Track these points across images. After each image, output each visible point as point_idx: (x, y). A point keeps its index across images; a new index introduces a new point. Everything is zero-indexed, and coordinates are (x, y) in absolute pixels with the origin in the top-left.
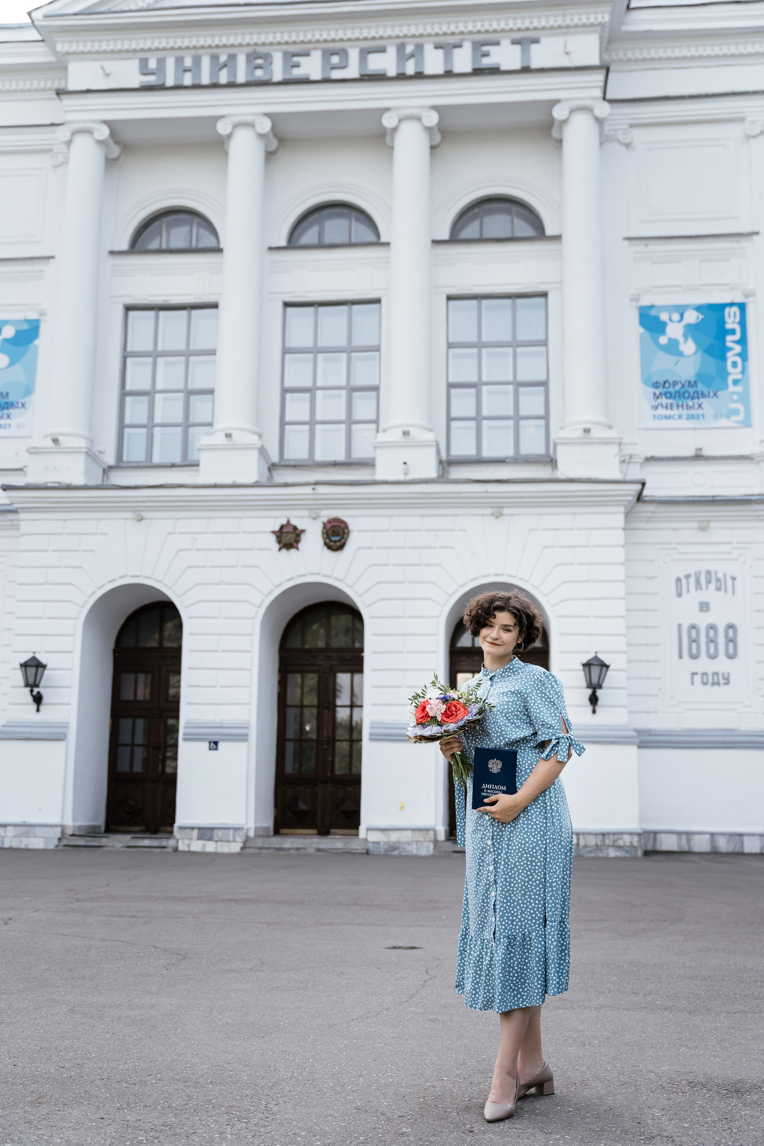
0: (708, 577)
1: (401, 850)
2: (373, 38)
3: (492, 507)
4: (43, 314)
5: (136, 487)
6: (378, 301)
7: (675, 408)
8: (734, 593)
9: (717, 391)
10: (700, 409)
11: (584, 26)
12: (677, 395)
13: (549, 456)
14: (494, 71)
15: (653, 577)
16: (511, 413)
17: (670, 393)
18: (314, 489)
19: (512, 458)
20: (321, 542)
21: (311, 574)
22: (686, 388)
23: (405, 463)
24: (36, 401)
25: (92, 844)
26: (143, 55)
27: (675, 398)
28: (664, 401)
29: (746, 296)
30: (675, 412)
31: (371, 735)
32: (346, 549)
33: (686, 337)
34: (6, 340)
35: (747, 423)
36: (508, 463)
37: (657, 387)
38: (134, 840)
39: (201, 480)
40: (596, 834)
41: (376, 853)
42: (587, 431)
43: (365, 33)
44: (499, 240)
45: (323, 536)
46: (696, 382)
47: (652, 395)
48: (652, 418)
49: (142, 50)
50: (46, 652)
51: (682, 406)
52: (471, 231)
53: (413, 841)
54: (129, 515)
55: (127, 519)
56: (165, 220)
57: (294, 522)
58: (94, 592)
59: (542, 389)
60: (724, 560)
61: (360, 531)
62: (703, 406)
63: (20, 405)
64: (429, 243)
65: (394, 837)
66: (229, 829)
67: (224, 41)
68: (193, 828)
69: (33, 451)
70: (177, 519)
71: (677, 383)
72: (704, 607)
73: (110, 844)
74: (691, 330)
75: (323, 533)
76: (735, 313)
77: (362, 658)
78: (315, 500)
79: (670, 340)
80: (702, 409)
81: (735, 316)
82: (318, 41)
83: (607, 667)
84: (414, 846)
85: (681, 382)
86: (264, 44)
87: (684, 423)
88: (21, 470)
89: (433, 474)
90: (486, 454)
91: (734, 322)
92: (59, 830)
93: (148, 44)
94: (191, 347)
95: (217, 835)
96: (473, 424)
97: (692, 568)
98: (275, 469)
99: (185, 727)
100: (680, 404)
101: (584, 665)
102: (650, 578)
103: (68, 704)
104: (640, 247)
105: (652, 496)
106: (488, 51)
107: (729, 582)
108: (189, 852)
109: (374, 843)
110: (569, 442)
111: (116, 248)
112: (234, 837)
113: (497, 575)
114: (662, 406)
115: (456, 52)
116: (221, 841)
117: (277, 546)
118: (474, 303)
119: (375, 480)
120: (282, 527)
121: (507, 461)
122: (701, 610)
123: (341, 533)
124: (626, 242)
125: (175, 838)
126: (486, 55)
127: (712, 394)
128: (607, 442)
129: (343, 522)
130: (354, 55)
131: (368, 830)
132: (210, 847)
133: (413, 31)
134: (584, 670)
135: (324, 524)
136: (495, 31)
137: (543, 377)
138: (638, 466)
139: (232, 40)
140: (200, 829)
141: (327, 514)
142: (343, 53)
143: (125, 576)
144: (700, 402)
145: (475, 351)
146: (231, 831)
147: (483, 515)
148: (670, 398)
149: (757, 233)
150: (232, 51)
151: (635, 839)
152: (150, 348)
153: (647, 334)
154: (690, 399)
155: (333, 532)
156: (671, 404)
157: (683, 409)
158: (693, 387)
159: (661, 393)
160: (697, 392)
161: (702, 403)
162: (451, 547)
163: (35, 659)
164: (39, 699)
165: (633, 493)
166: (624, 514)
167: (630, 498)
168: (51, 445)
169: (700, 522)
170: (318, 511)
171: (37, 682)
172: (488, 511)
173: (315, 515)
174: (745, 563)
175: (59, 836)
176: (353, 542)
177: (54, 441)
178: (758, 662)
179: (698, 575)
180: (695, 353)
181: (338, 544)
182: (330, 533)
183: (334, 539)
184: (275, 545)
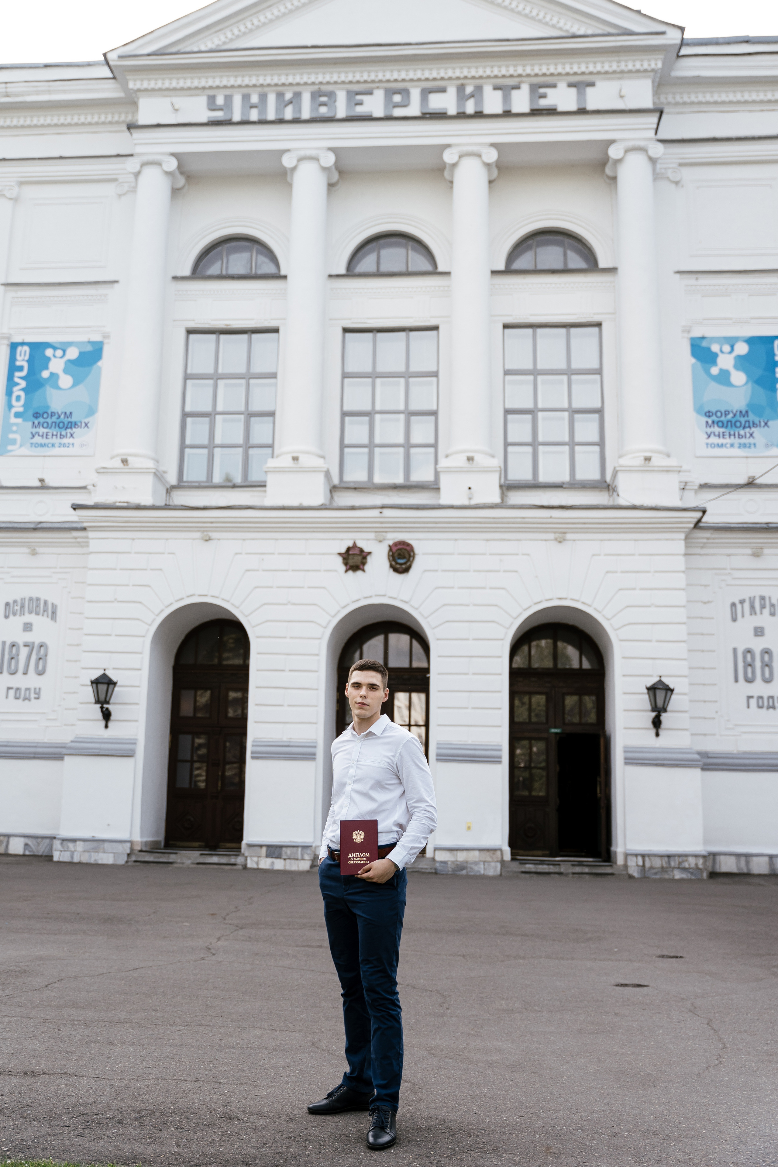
0: (763, 602)
1: (469, 870)
2: (435, 79)
3: (555, 532)
4: (107, 336)
5: (205, 508)
6: (436, 328)
7: (727, 436)
9: (768, 421)
10: (751, 438)
12: (729, 423)
13: (606, 482)
14: (549, 111)
15: (709, 602)
16: (566, 439)
17: (722, 422)
18: (381, 512)
19: (568, 483)
20: (387, 564)
21: (376, 596)
22: (738, 417)
23: (470, 488)
24: (99, 420)
25: (161, 860)
26: (211, 92)
27: (727, 427)
28: (717, 430)
30: (727, 441)
31: (438, 755)
32: (412, 571)
33: (736, 367)
34: (70, 361)
36: (565, 488)
37: (709, 416)
38: (204, 856)
39: (268, 502)
40: (661, 856)
41: (444, 873)
42: (648, 459)
43: (427, 74)
44: (554, 272)
45: (389, 559)
46: (747, 412)
47: (704, 424)
48: (705, 446)
49: (211, 88)
50: (114, 669)
51: (734, 435)
52: (523, 262)
53: (480, 861)
54: (198, 535)
55: (194, 539)
56: (227, 246)
57: (360, 544)
58: (162, 611)
59: (596, 416)
61: (424, 554)
62: (754, 435)
63: (83, 425)
64: (489, 273)
65: (461, 857)
66: (297, 847)
67: (290, 79)
68: (261, 846)
69: (102, 471)
70: (243, 540)
71: (729, 413)
72: (759, 632)
73: (179, 861)
74: (741, 362)
75: (389, 555)
77: (428, 678)
78: (381, 523)
79: (721, 370)
80: (753, 438)
82: (381, 81)
83: (672, 691)
84: (482, 866)
85: (732, 412)
86: (328, 83)
87: (736, 451)
88: (84, 488)
89: (496, 499)
90: (542, 478)
92: (128, 845)
93: (217, 83)
94: (252, 371)
95: (286, 853)
96: (529, 449)
97: (746, 593)
98: (335, 491)
99: (253, 746)
100: (732, 433)
101: (648, 689)
102: (705, 603)
103: (136, 721)
104: (690, 280)
106: (547, 94)
108: (258, 869)
109: (442, 862)
110: (630, 470)
111: (179, 274)
112: (302, 855)
113: (560, 599)
114: (715, 435)
115: (515, 93)
116: (290, 859)
117: (344, 568)
118: (530, 331)
119: (440, 505)
120: (349, 549)
121: (564, 486)
122: (756, 635)
123: (407, 556)
124: (678, 275)
125: (243, 855)
126: (544, 96)
127: (763, 424)
128: (667, 470)
129: (409, 545)
130: (416, 94)
131: (435, 849)
132: (279, 865)
133: (473, 72)
134: (648, 694)
135: (390, 546)
136: (552, 75)
137: (598, 405)
138: (692, 493)
139: (298, 79)
140: (268, 846)
141: (393, 537)
142: (407, 93)
143: (193, 595)
144: (751, 432)
145: (531, 378)
146: (300, 849)
147: (546, 540)
148: (722, 426)
150: (297, 90)
151: (701, 861)
152: (211, 370)
153: (699, 364)
154: (741, 428)
155: (399, 554)
156: (723, 433)
157: (735, 437)
158: (744, 416)
159: (713, 422)
160: (749, 422)
161: (753, 432)
162: (516, 571)
163: (105, 676)
164: (107, 716)
165: (694, 520)
166: (684, 541)
167: (691, 525)
168: (118, 465)
169: (754, 548)
170: (383, 534)
171: (108, 699)
172: (551, 536)
173: (381, 538)
175: (128, 851)
176: (418, 565)
177: (123, 461)
179: (752, 600)
180: (746, 383)
181: (404, 566)
182: (396, 555)
183: (400, 561)
184: (342, 567)
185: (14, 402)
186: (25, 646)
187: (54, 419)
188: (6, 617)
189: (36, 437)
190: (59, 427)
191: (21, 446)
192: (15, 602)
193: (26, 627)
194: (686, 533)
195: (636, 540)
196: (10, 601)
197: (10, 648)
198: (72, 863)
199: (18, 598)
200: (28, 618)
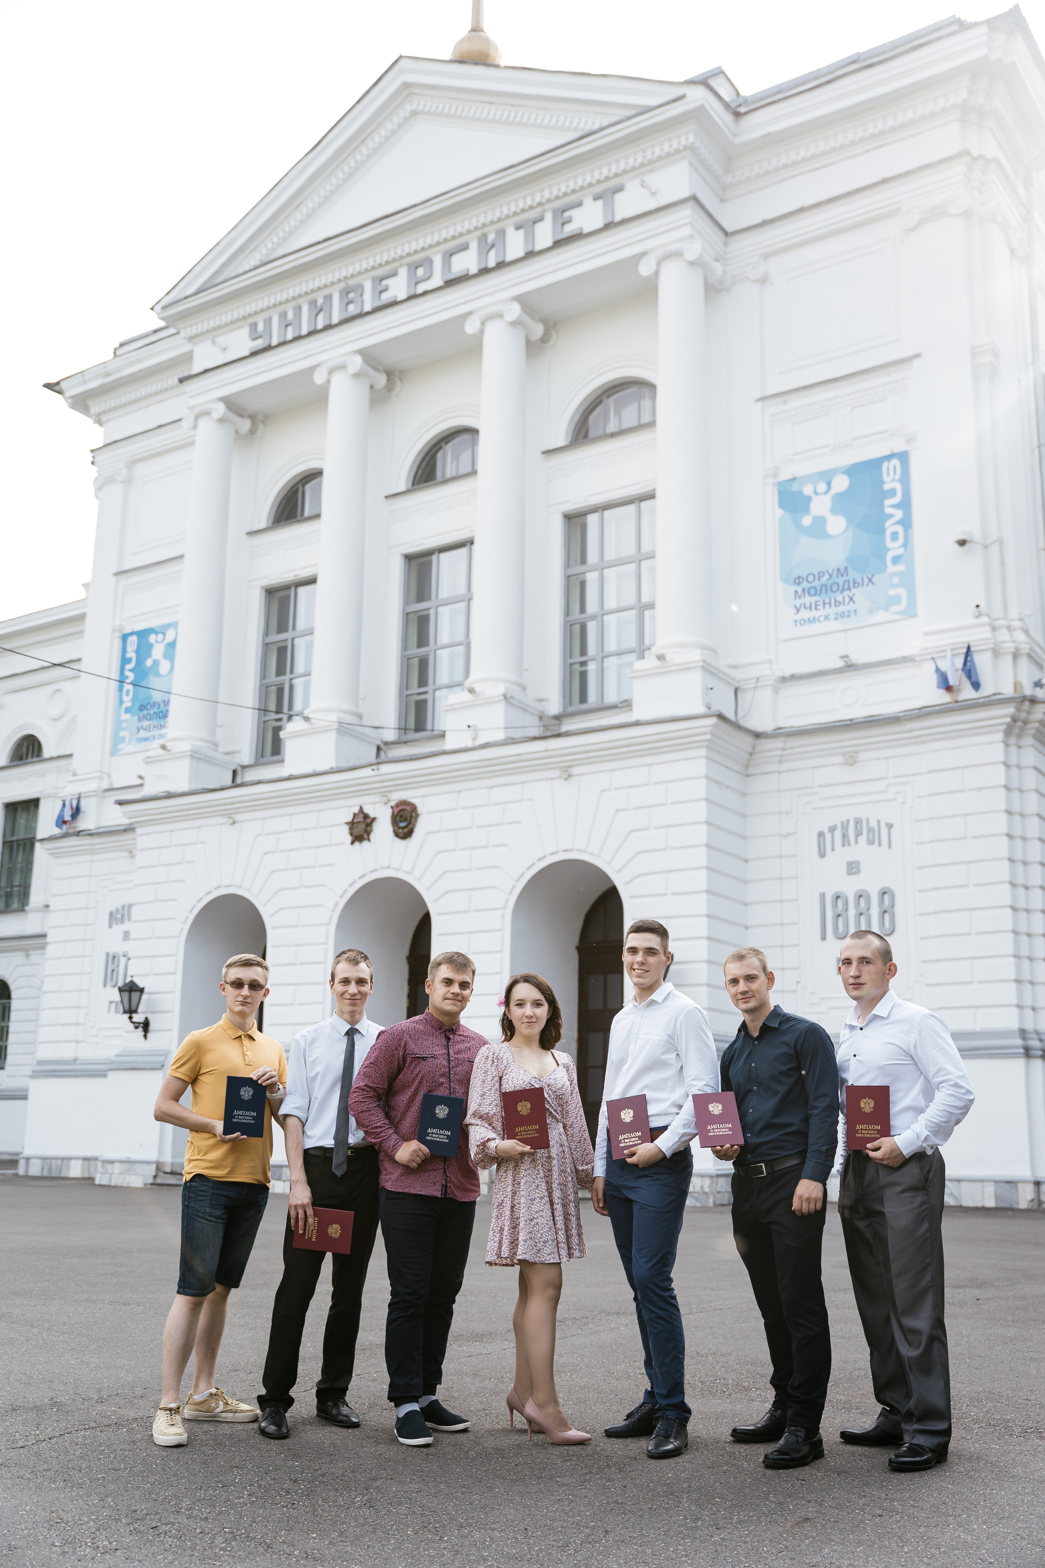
0: (858, 827)
2: (454, 238)
3: (561, 768)
7: (821, 607)
8: (890, 847)
9: (873, 576)
10: (851, 604)
11: (669, 155)
12: (824, 588)
14: (577, 237)
15: (788, 835)
17: (815, 588)
20: (391, 830)
21: (382, 868)
22: (834, 578)
23: (470, 727)
26: (251, 320)
27: (820, 594)
28: (808, 600)
29: (909, 441)
30: (821, 612)
32: (415, 835)
33: (833, 511)
34: (168, 644)
35: (911, 613)
37: (799, 584)
39: (285, 773)
42: (662, 658)
43: (444, 235)
45: (392, 823)
46: (846, 568)
47: (793, 594)
48: (794, 624)
49: (250, 315)
51: (830, 603)
54: (224, 819)
55: (223, 824)
57: (368, 809)
58: (194, 906)
60: (878, 802)
61: (429, 813)
62: (855, 599)
64: (539, 455)
67: (317, 284)
69: (148, 761)
70: (264, 819)
71: (824, 574)
72: (853, 868)
74: (841, 503)
75: (392, 819)
76: (895, 467)
78: (382, 782)
79: (815, 518)
80: (854, 602)
81: (895, 472)
82: (401, 257)
85: (828, 571)
86: (353, 276)
87: (833, 625)
91: (893, 480)
92: (154, 1166)
93: (253, 308)
97: (837, 817)
98: (390, 748)
100: (827, 601)
102: (785, 836)
103: (171, 1030)
104: (777, 407)
105: (792, 727)
106: (570, 217)
107: (884, 831)
110: (645, 674)
111: (255, 528)
113: (566, 851)
114: (805, 607)
115: (538, 227)
118: (599, 515)
119: (441, 751)
120: (355, 816)
122: (849, 873)
123: (409, 818)
124: (760, 404)
126: (569, 221)
127: (866, 581)
128: (685, 669)
129: (411, 804)
130: (438, 260)
133: (490, 217)
136: (574, 191)
138: (768, 691)
139: (324, 281)
141: (397, 797)
142: (429, 262)
143: (219, 887)
144: (851, 595)
145: (598, 574)
147: (552, 779)
148: (815, 595)
149: (918, 356)
150: (326, 292)
151: (707, 1182)
153: (788, 517)
154: (839, 592)
155: (402, 817)
156: (816, 602)
157: (830, 606)
158: (842, 576)
159: (804, 590)
160: (848, 581)
161: (854, 595)
162: (519, 822)
163: (132, 982)
164: (145, 1026)
165: (708, 729)
166: (707, 757)
167: (708, 737)
168: (162, 752)
169: (844, 754)
170: (388, 794)
171: (133, 1008)
172: (556, 773)
173: (385, 799)
174: (903, 803)
175: (154, 1173)
176: (421, 827)
177: (163, 747)
178: (922, 938)
179: (845, 826)
180: (846, 530)
181: (406, 830)
182: (398, 818)
183: (403, 824)
184: (349, 839)
185: (125, 698)
186: (124, 956)
187: (155, 709)
188: (110, 926)
189: (142, 731)
190: (160, 718)
191: (129, 742)
192: (117, 910)
193: (126, 936)
194: (708, 747)
195: (650, 765)
196: (114, 909)
197: (112, 959)
198: (109, 1186)
199: (120, 906)
200: (127, 926)
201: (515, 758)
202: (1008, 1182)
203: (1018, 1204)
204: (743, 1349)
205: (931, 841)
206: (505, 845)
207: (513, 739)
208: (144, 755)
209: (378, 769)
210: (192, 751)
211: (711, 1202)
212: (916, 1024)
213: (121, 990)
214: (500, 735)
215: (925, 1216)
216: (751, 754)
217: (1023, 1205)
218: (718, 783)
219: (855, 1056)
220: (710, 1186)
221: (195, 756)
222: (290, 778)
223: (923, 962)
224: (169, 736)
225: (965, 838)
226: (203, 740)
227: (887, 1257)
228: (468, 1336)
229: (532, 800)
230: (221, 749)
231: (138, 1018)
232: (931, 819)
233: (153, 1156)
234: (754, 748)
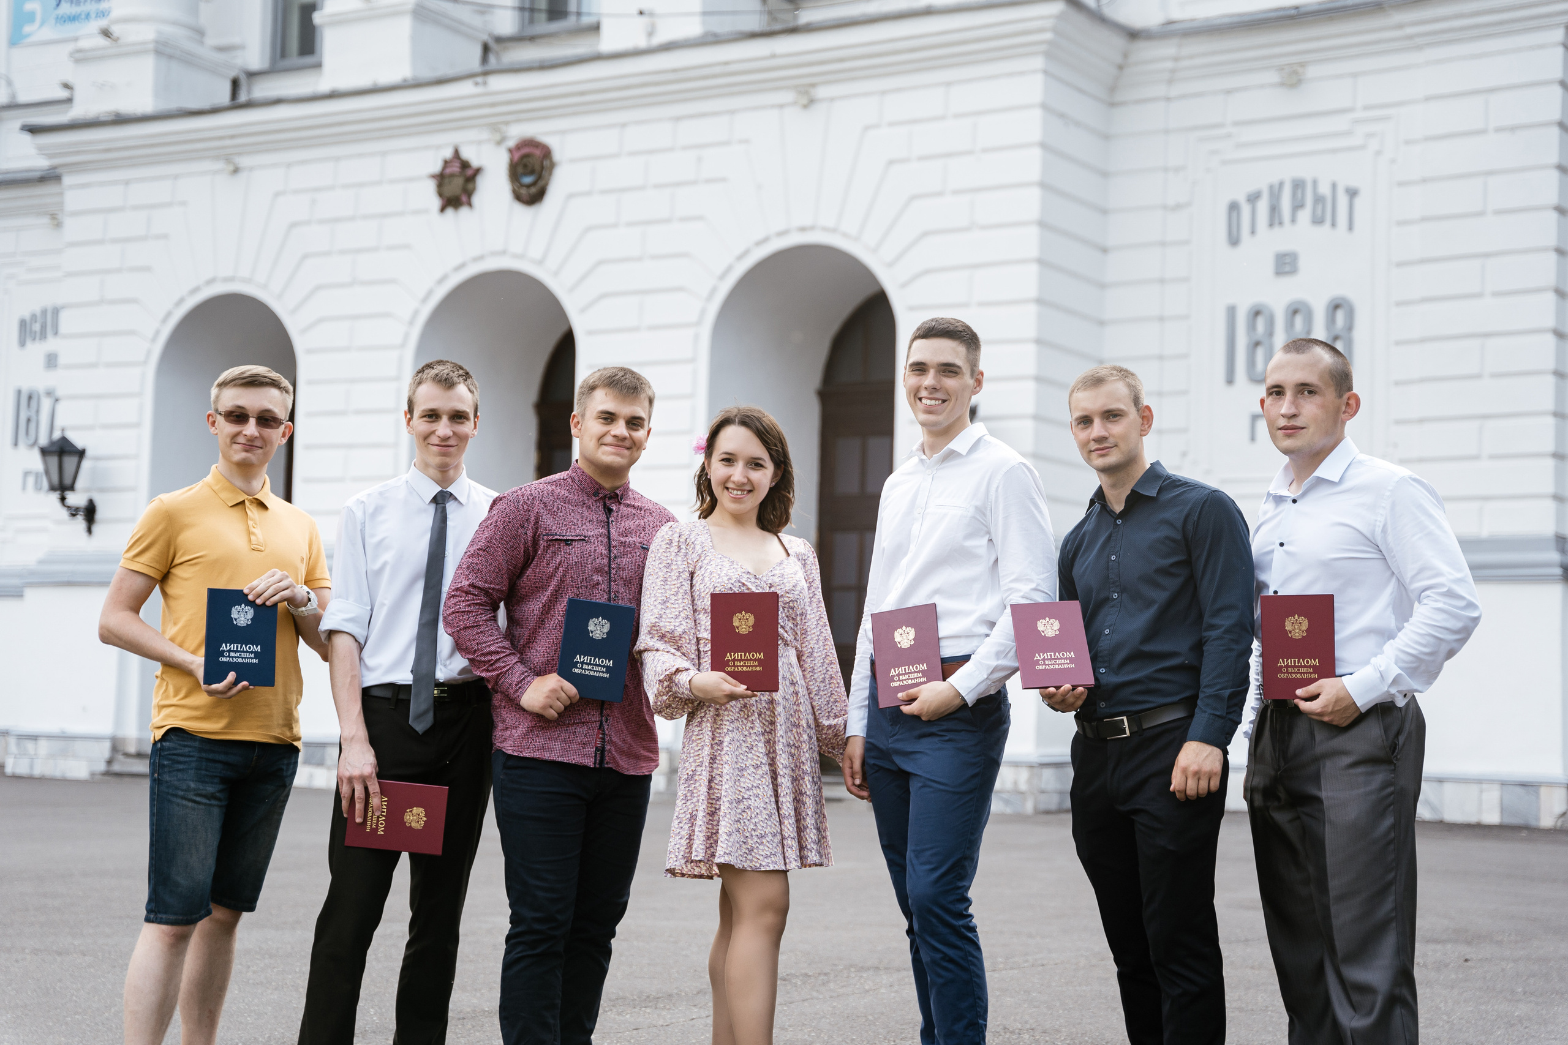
0: (1298, 194)
3: (796, 87)
8: (1351, 228)
15: (1178, 207)
18: (482, 85)
20: (507, 188)
21: (491, 255)
32: (548, 198)
39: (324, 87)
45: (510, 176)
50: (103, 427)
54: (217, 164)
55: (216, 172)
57: (467, 154)
58: (170, 313)
60: (1334, 151)
61: (573, 161)
69: (80, 57)
70: (289, 165)
72: (1285, 264)
75: (510, 171)
78: (493, 105)
89: (696, 28)
97: (1261, 178)
98: (502, 47)
102: (1171, 209)
105: (1192, 20)
107: (1343, 201)
113: (801, 230)
117: (437, 204)
119: (599, 53)
120: (446, 165)
122: (1278, 273)
123: (537, 168)
129: (541, 145)
141: (518, 132)
143: (212, 280)
147: (779, 107)
151: (1024, 775)
155: (526, 166)
162: (723, 180)
163: (64, 440)
164: (90, 513)
165: (1049, 23)
166: (1046, 72)
167: (1048, 36)
168: (102, 41)
169: (1280, 69)
170: (503, 128)
171: (67, 481)
172: (788, 96)
173: (498, 137)
174: (1378, 153)
175: (107, 754)
176: (559, 185)
177: (106, 33)
178: (1397, 383)
179: (1275, 193)
181: (532, 190)
182: (520, 170)
183: (528, 180)
184: (436, 202)
186: (49, 395)
188: (22, 343)
189: (63, 3)
191: (42, 24)
192: (34, 317)
193: (51, 361)
194: (1048, 55)
195: (949, 84)
196: (27, 316)
197: (27, 400)
198: (30, 779)
199: (37, 309)
200: (52, 344)
201: (717, 70)
202: (1524, 785)
203: (1538, 819)
204: (1079, 1024)
205: (1424, 219)
206: (699, 218)
207: (715, 35)
208: (70, 47)
209: (485, 83)
210: (157, 42)
211: (1029, 807)
212: (1388, 494)
213: (44, 452)
214: (693, 28)
215: (1390, 805)
216: (1121, 67)
217: (1547, 821)
218: (1062, 116)
219: (1282, 545)
220: (1029, 781)
221: (163, 50)
222: (333, 95)
223: (1398, 422)
224: (116, 13)
225: (1481, 214)
226: (175, 23)
227: (1322, 869)
228: (634, 1000)
229: (746, 141)
230: (211, 41)
231: (76, 499)
232: (1424, 180)
233: (105, 727)
234: (1126, 56)
